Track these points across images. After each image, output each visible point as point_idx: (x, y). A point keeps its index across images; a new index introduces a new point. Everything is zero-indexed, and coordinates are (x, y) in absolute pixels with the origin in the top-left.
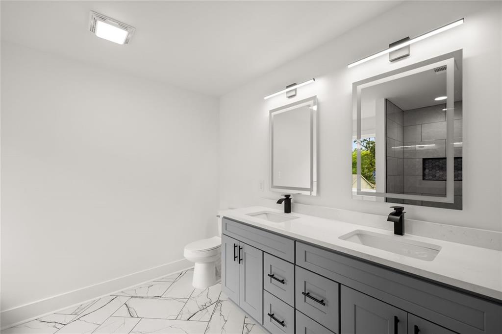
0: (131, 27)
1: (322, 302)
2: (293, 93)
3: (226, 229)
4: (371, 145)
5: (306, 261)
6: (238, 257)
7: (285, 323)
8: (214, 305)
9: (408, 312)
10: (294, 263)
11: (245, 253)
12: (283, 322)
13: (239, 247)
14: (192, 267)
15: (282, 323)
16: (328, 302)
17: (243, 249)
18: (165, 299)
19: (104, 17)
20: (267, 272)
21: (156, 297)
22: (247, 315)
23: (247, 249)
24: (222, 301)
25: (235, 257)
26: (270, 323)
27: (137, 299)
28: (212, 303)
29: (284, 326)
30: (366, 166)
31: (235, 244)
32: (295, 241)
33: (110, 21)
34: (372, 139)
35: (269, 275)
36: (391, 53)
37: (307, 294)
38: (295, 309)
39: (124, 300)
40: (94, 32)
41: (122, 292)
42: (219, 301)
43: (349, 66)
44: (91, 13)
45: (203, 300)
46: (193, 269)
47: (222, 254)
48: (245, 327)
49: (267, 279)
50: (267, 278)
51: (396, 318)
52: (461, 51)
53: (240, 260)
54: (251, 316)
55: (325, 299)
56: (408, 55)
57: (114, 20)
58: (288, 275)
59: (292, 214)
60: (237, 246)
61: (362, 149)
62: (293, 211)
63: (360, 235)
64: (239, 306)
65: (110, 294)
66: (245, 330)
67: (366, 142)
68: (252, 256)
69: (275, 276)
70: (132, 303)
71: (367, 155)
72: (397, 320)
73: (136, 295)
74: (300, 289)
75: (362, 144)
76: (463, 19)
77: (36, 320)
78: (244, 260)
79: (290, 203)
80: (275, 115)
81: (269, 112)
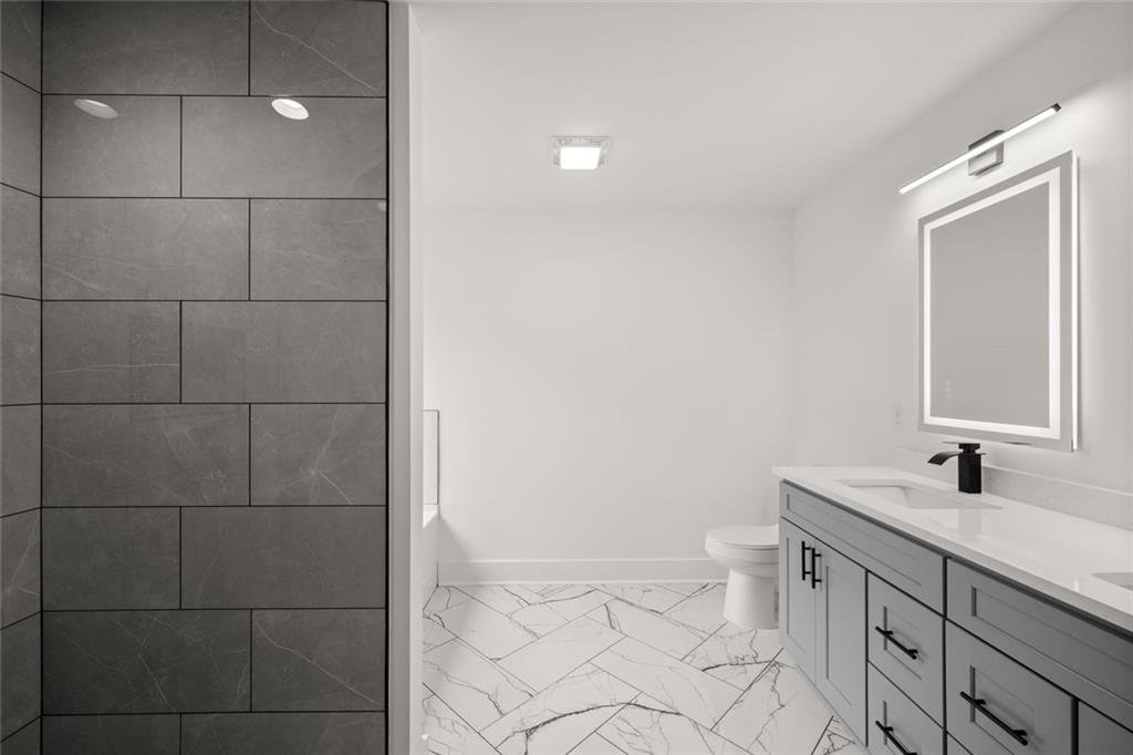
1: (1020, 736)
2: (992, 159)
3: (788, 507)
5: (974, 614)
6: (811, 575)
8: (762, 666)
10: (942, 613)
11: (827, 568)
13: (814, 550)
14: (724, 580)
17: (823, 558)
18: (669, 620)
20: (876, 621)
21: (653, 611)
22: (837, 716)
23: (830, 562)
24: (782, 665)
25: (804, 573)
26: (883, 748)
27: (624, 603)
28: (758, 660)
31: (803, 543)
32: (947, 557)
35: (880, 630)
37: (978, 704)
38: (946, 733)
39: (604, 598)
41: (603, 585)
42: (773, 663)
45: (739, 648)
47: (781, 563)
48: (826, 736)
49: (877, 639)
53: (814, 581)
55: (1031, 731)
58: (929, 641)
59: (984, 498)
60: (808, 548)
64: (815, 685)
65: (586, 582)
66: (825, 743)
68: (842, 577)
69: (896, 636)
70: (616, 607)
73: (622, 597)
74: (958, 685)
78: (824, 583)
79: (980, 467)
80: (933, 231)
81: (916, 224)
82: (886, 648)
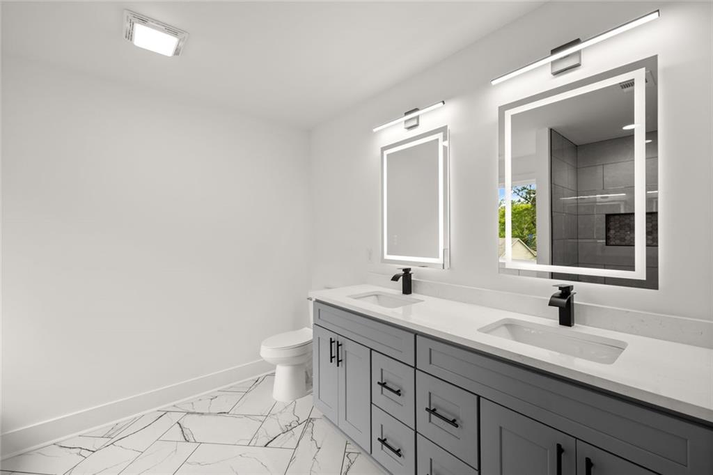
0: (183, 32)
1: (454, 423)
2: (414, 123)
3: (319, 317)
4: (532, 195)
5: (430, 363)
6: (336, 358)
7: (402, 452)
8: (303, 425)
9: (577, 438)
10: (414, 366)
11: (346, 351)
12: (399, 450)
13: (338, 342)
14: (272, 372)
15: (398, 452)
16: (461, 422)
17: (343, 346)
18: (234, 416)
19: (144, 18)
20: (377, 379)
21: (221, 413)
22: (350, 440)
23: (348, 346)
24: (315, 419)
25: (332, 357)
26: (381, 453)
27: (195, 416)
28: (300, 422)
29: (400, 456)
30: (526, 226)
31: (331, 339)
32: (416, 334)
33: (153, 24)
34: (534, 187)
35: (379, 383)
36: (553, 63)
37: (433, 411)
38: (416, 432)
39: (176, 417)
40: (131, 40)
41: (174, 406)
42: (310, 420)
43: (494, 83)
44: (126, 13)
45: (287, 419)
46: (273, 374)
47: (314, 352)
48: (346, 457)
50: (377, 388)
51: (559, 446)
52: (655, 57)
53: (338, 361)
54: (354, 442)
55: (459, 418)
56: (578, 66)
57: (158, 22)
58: (406, 383)
59: (413, 296)
60: (334, 342)
61: (519, 201)
62: (414, 292)
63: (511, 327)
64: (337, 427)
65: (158, 408)
66: (347, 462)
67: (526, 191)
68: (355, 356)
69: (388, 385)
70: (188, 422)
71: (527, 209)
72: (560, 450)
73: (193, 411)
74: (423, 404)
75: (520, 194)
76: (658, 11)
77: (54, 444)
78: (344, 361)
79: (411, 280)
80: (388, 155)
81: (380, 150)
82: (382, 393)
